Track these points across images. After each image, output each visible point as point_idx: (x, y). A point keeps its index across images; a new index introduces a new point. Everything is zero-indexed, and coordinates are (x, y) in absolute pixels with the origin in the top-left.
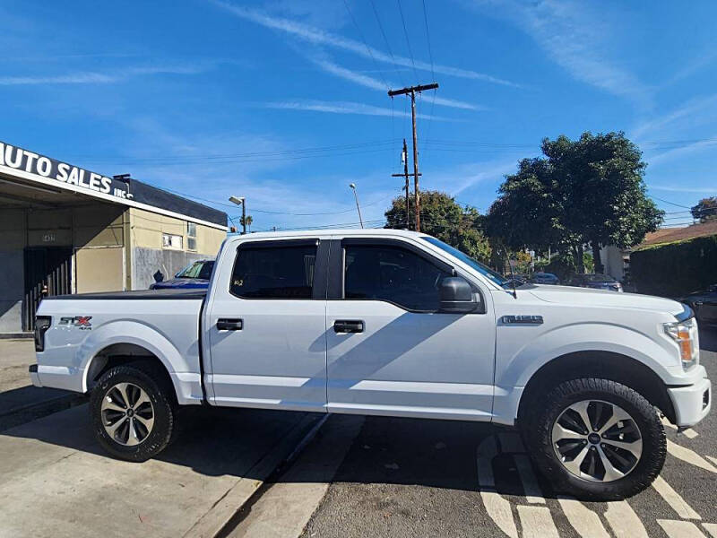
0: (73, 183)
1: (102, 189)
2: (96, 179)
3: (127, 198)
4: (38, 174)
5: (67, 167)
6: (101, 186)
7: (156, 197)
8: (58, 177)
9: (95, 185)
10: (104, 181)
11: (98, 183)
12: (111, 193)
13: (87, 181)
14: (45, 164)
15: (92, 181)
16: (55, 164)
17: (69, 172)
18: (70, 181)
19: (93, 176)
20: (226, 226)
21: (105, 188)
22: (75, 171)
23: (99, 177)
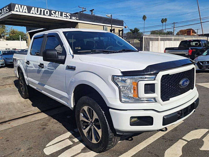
0: (57, 17)
1: (67, 18)
2: (65, 14)
3: (76, 20)
4: (45, 15)
5: (54, 12)
6: (67, 16)
7: (89, 18)
8: (52, 15)
9: (64, 16)
10: (68, 14)
11: (65, 15)
12: (71, 18)
13: (61, 15)
15: (63, 15)
17: (55, 13)
18: (55, 16)
19: (64, 13)
20: (123, 26)
21: (68, 17)
22: (57, 12)
23: (66, 13)
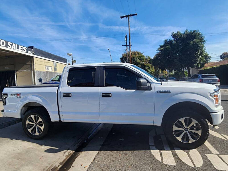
0: (13, 49)
2: (21, 47)
3: (32, 54)
4: (1, 46)
5: (11, 44)
6: (23, 50)
7: (43, 54)
8: (8, 47)
9: (21, 50)
12: (27, 52)
13: (18, 48)
14: (3, 42)
16: (7, 42)
20: (67, 63)
22: (14, 44)
